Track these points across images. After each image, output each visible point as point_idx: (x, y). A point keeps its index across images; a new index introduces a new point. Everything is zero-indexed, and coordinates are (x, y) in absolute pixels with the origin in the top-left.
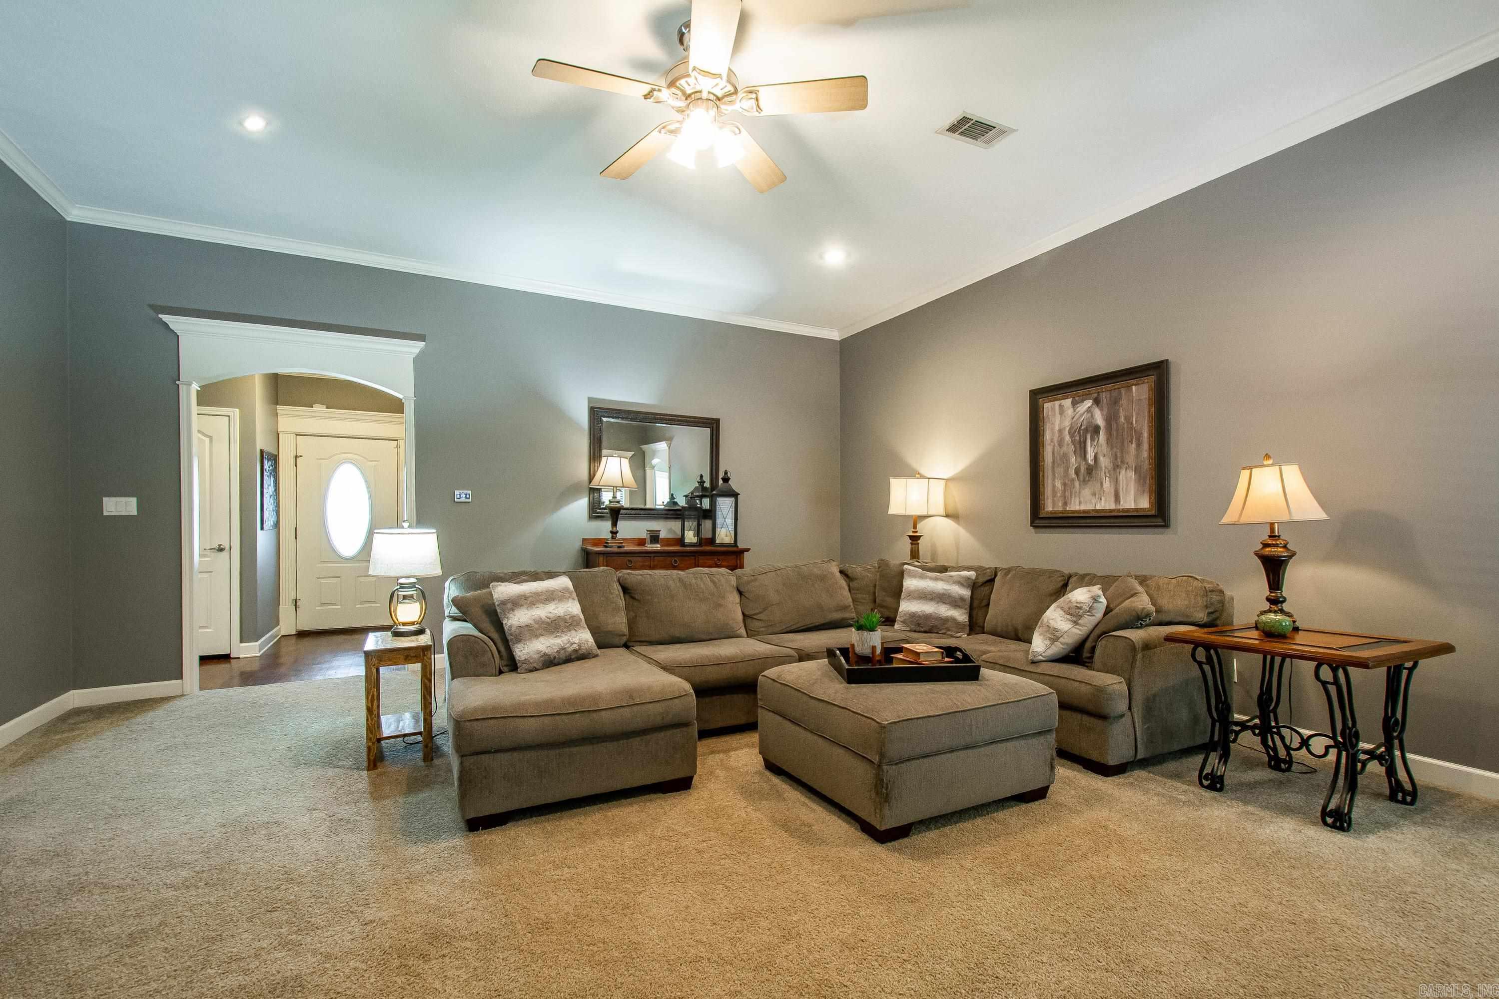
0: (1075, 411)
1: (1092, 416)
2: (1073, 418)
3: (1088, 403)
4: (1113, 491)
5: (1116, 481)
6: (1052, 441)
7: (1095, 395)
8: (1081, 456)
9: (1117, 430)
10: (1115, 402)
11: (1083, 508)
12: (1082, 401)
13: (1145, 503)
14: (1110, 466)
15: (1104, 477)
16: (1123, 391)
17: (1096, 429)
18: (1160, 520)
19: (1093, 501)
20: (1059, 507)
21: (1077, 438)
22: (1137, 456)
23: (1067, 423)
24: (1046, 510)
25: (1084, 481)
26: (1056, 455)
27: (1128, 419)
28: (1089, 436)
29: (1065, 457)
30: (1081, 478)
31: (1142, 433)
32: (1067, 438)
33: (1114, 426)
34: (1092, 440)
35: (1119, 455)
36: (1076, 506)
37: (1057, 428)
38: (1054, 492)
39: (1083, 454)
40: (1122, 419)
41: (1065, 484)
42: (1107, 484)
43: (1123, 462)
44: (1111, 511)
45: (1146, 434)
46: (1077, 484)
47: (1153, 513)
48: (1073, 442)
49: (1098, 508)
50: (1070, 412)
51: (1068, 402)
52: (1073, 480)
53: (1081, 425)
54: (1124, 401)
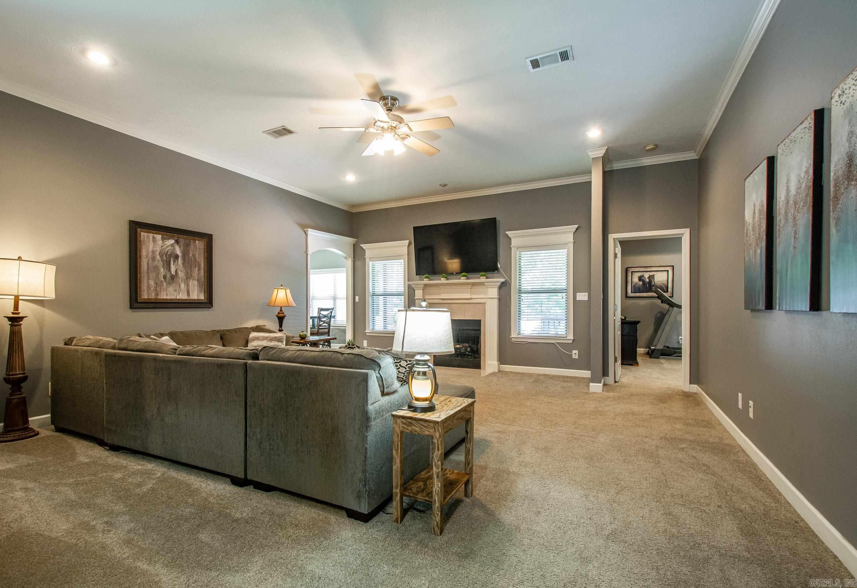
0: (163, 243)
1: (174, 249)
2: (162, 247)
3: (172, 241)
4: (186, 289)
5: (188, 285)
6: (147, 256)
7: (176, 239)
8: (167, 268)
9: (188, 260)
10: (188, 245)
11: (169, 297)
12: (169, 239)
13: (202, 297)
14: (185, 277)
15: (181, 282)
16: (192, 241)
17: (177, 257)
18: (210, 305)
19: (175, 294)
20: (153, 296)
21: (165, 258)
22: (199, 274)
23: (158, 249)
24: (142, 297)
25: (169, 282)
26: (150, 265)
27: (194, 255)
28: (172, 259)
29: (156, 268)
30: (167, 281)
31: (200, 264)
32: (158, 257)
33: (186, 257)
34: (174, 261)
35: (189, 272)
36: (163, 296)
37: (151, 249)
38: (149, 288)
39: (168, 268)
40: (191, 255)
41: (156, 284)
42: (183, 286)
43: (191, 276)
44: (186, 300)
45: (202, 265)
46: (165, 284)
47: (206, 301)
48: (162, 260)
49: (178, 298)
50: (160, 242)
51: (159, 237)
52: (162, 282)
53: (167, 252)
54: (192, 246)
